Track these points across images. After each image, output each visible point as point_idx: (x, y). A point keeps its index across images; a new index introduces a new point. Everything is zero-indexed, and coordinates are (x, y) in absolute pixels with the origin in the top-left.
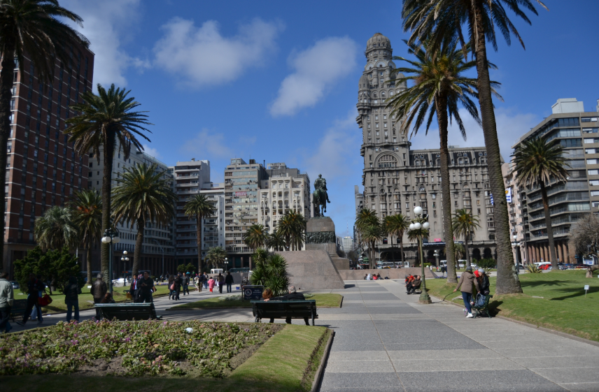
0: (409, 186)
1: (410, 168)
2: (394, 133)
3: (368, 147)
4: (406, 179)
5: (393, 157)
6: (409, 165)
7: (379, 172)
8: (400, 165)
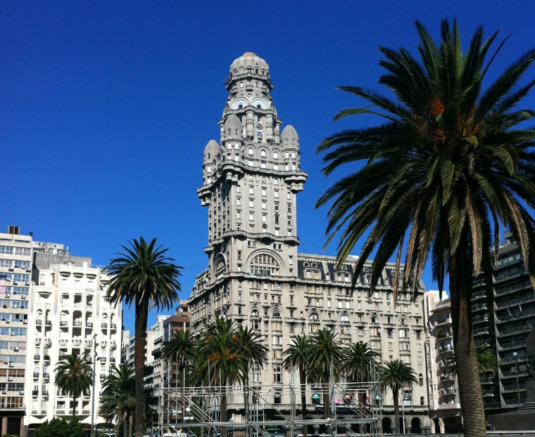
0: (295, 309)
1: (298, 280)
2: (277, 221)
3: (236, 237)
4: (292, 297)
5: (273, 259)
6: (297, 275)
7: (251, 280)
8: (284, 274)
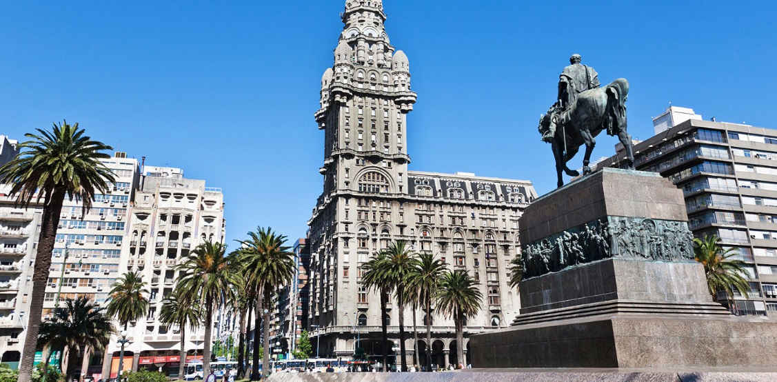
0: (405, 226)
1: (408, 197)
2: (386, 140)
3: (344, 156)
4: (401, 214)
5: (383, 177)
6: (407, 193)
7: (359, 198)
8: (394, 191)
